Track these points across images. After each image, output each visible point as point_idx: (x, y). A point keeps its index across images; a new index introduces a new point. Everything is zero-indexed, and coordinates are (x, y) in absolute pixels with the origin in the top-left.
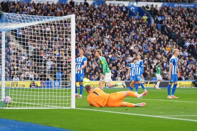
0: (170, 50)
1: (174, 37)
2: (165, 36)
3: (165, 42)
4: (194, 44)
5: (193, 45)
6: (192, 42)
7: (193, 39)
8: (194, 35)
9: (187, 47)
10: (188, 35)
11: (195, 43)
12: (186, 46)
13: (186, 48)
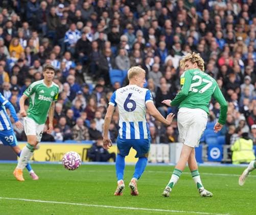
0: (23, 54)
1: (34, 16)
2: (10, 13)
3: (10, 31)
4: (90, 39)
5: (88, 40)
6: (84, 33)
7: (90, 24)
8: (92, 11)
9: (72, 45)
10: (76, 10)
11: (94, 33)
12: (68, 44)
13: (69, 48)
